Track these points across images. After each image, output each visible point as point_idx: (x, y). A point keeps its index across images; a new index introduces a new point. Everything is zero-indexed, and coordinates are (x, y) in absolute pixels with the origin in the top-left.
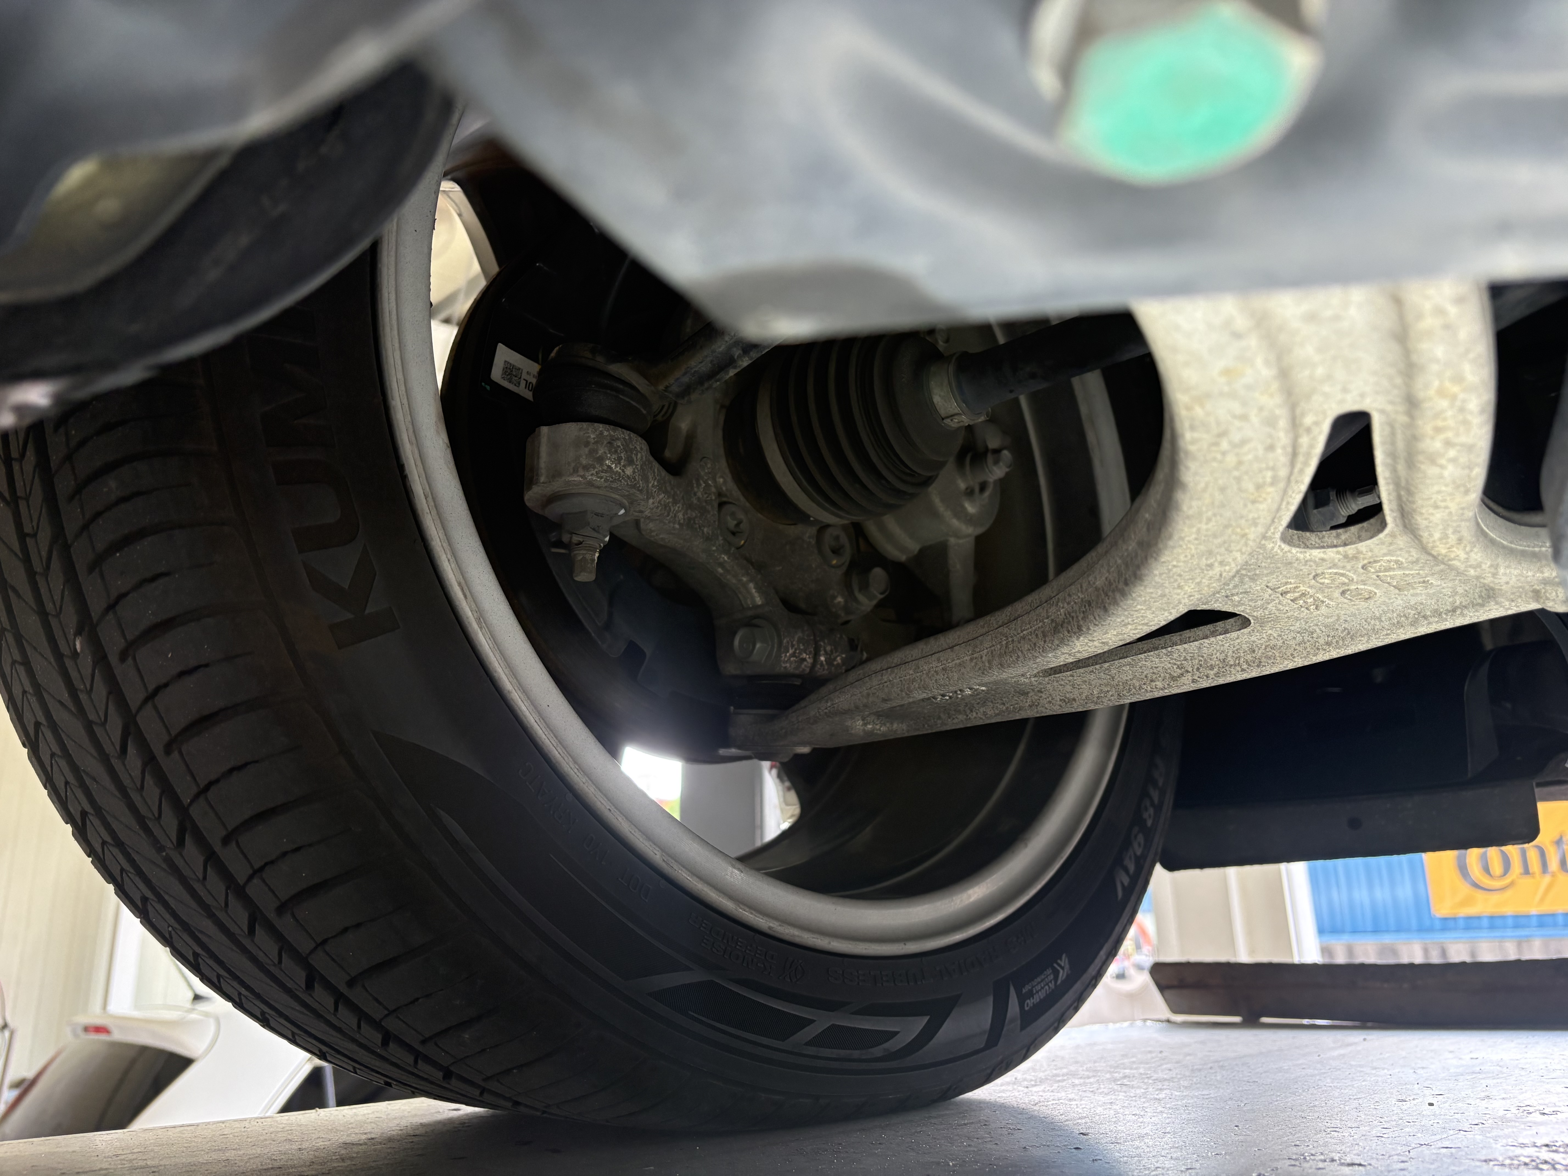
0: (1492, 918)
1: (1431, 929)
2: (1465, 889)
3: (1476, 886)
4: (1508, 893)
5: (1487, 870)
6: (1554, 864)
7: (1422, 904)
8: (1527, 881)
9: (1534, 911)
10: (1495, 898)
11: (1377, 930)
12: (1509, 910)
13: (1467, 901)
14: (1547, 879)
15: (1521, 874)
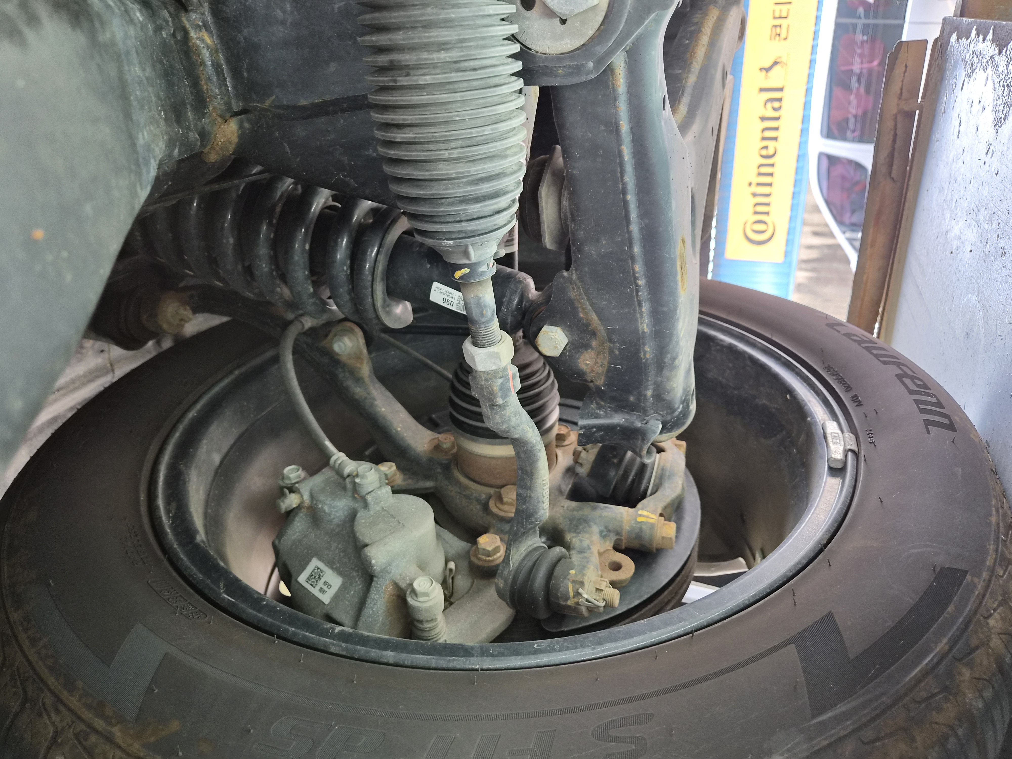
0: (788, 234)
1: (791, 264)
2: (771, 245)
3: (770, 238)
4: (777, 224)
5: (762, 232)
6: (765, 200)
7: (775, 266)
9: (788, 213)
10: (778, 231)
13: (778, 245)
14: (773, 205)
15: (767, 215)
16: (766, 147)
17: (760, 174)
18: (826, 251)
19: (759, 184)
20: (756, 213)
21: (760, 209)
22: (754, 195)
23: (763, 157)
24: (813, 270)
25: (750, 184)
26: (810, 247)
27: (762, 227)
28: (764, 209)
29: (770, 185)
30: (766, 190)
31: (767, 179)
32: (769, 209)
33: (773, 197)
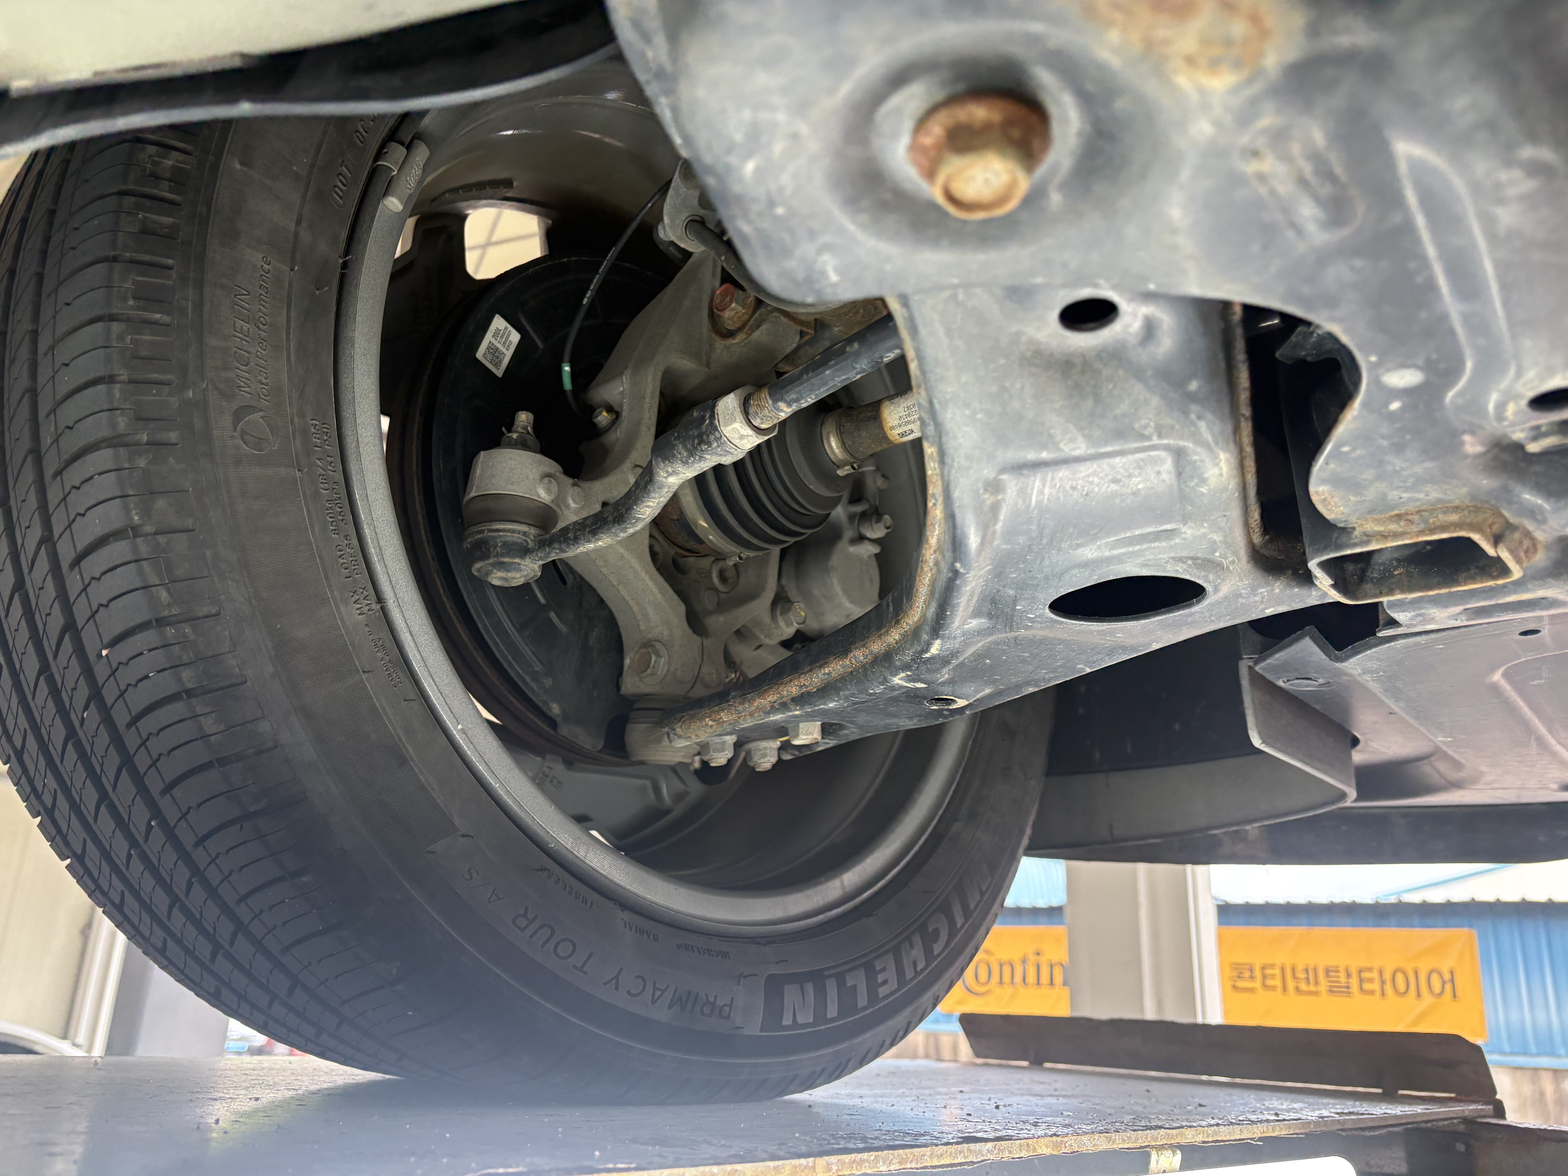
3: (969, 990)
10: (980, 1000)
13: (961, 1002)
14: (1012, 990)
17: (1052, 966)
19: (1038, 966)
20: (1001, 965)
21: (1006, 970)
22: (1024, 961)
25: (1038, 954)
27: (983, 976)
28: (1007, 977)
29: (1038, 983)
30: (1031, 978)
31: (1045, 979)
32: (1006, 986)
33: (1022, 990)
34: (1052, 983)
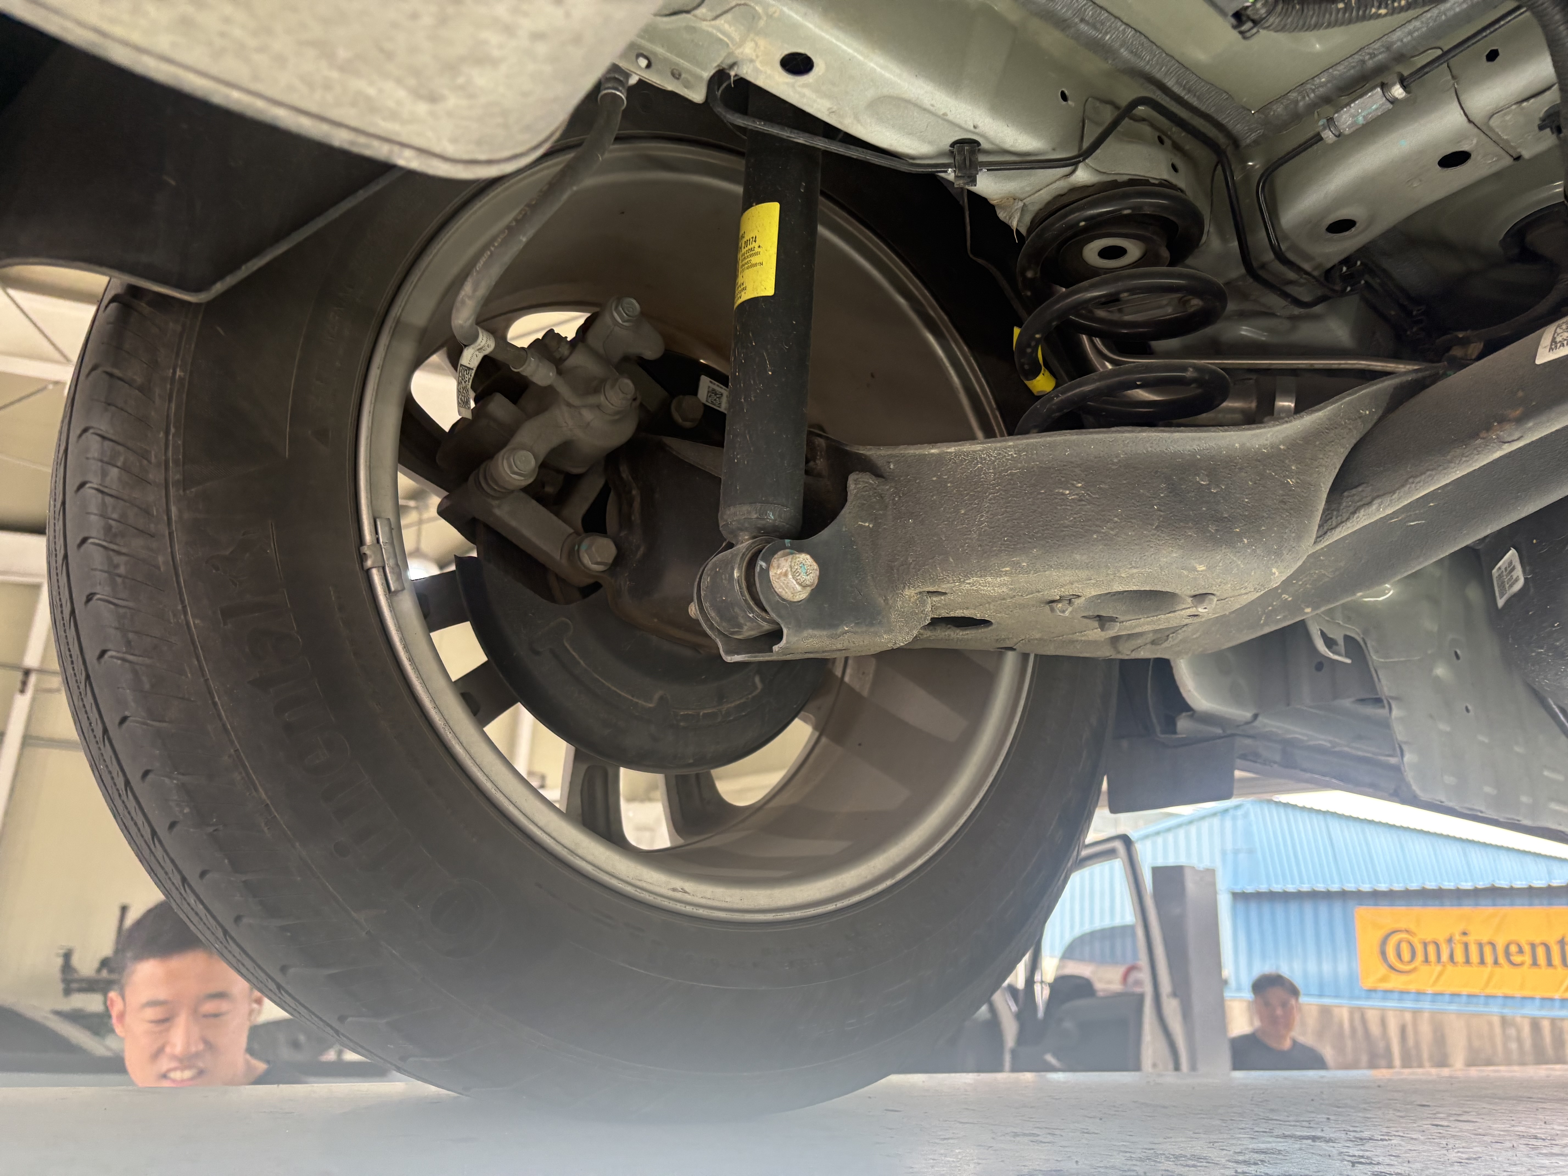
0: (1402, 992)
1: (1358, 998)
2: (1383, 970)
3: (1392, 968)
4: (1412, 976)
5: (1399, 956)
6: (1445, 957)
7: (1352, 979)
8: (1425, 968)
9: (1430, 990)
10: (1404, 978)
11: (1321, 995)
12: (1413, 987)
13: (1384, 979)
14: (1439, 968)
15: (1423, 962)
16: (1521, 951)
17: (1481, 946)
18: (1381, 1045)
19: (1466, 946)
20: (1425, 945)
21: (1431, 949)
22: (1450, 940)
23: (1507, 947)
24: (1353, 1029)
25: (1465, 934)
26: (1383, 1023)
27: (1406, 955)
28: (1432, 957)
29: (1468, 961)
30: (1459, 956)
31: (1474, 957)
32: (1433, 964)
33: (1450, 968)
34: (1482, 962)
